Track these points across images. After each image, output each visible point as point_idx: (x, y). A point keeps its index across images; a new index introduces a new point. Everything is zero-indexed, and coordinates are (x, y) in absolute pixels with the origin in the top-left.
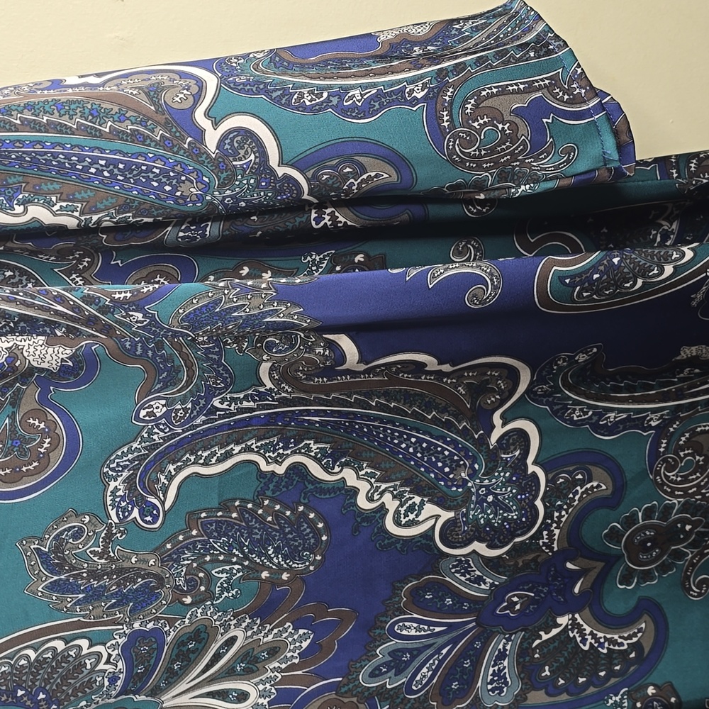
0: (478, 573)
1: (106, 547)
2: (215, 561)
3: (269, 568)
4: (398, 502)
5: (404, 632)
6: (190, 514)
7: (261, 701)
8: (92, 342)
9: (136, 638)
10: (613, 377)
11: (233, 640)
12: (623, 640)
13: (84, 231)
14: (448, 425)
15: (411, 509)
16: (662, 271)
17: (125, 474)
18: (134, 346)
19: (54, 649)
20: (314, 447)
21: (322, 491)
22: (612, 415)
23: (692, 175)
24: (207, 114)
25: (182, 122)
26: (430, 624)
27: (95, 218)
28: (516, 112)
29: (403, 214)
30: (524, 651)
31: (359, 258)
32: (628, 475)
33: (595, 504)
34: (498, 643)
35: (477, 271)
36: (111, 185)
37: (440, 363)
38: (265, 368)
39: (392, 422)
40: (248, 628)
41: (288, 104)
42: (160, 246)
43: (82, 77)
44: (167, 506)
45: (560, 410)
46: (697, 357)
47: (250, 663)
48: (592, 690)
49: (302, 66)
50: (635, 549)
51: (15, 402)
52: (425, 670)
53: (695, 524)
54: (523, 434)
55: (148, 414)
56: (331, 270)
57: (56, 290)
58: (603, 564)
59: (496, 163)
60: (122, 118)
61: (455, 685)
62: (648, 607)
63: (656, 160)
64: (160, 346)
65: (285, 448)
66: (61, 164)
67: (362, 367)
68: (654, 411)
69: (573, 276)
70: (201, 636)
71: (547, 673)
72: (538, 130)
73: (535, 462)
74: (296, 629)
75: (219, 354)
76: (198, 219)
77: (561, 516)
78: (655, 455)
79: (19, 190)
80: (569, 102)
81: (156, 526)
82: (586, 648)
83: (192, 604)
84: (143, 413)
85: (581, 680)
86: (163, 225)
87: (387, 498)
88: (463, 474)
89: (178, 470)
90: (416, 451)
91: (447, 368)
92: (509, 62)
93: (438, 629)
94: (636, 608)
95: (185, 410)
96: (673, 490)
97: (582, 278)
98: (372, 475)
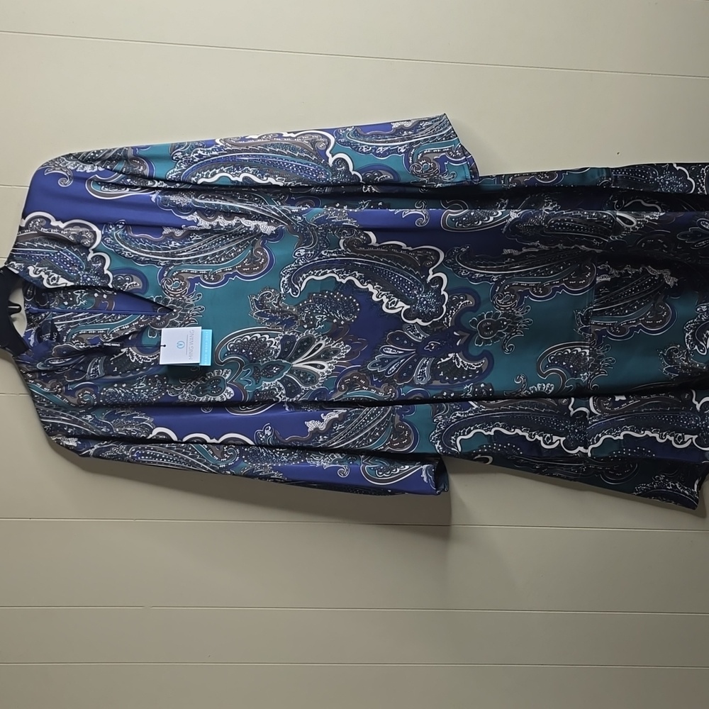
0: (418, 332)
1: (278, 302)
2: (317, 313)
3: (337, 319)
4: (388, 300)
5: (387, 352)
6: (309, 294)
7: (329, 370)
8: (283, 226)
9: (286, 337)
10: (478, 259)
11: (321, 345)
12: (475, 366)
13: (285, 187)
14: (411, 272)
15: (393, 303)
16: (489, 219)
17: (288, 275)
18: (297, 228)
19: (257, 337)
20: (358, 274)
21: (360, 292)
22: (478, 275)
23: (509, 183)
24: (330, 152)
25: (322, 154)
26: (397, 350)
27: (289, 183)
28: (436, 160)
29: (396, 190)
30: (434, 365)
31: (380, 204)
32: (482, 299)
33: (467, 309)
34: (424, 361)
35: (421, 213)
36: (296, 173)
37: (407, 246)
38: (342, 241)
39: (389, 268)
40: (326, 341)
41: (358, 151)
42: (309, 194)
43: (289, 133)
44: (302, 289)
45: (457, 270)
46: (511, 254)
47: (326, 355)
48: (459, 382)
49: (364, 136)
50: (483, 330)
51: (253, 245)
52: (393, 367)
53: (508, 322)
54: (441, 279)
55: (299, 254)
56: (369, 207)
57: (273, 206)
58: (469, 335)
59: (429, 176)
60: (302, 151)
61: (404, 374)
62: (486, 354)
63: (497, 176)
64: (305, 229)
65: (347, 273)
66: (281, 165)
67: (378, 245)
68: (495, 275)
69: (455, 218)
70: (309, 341)
71: (442, 374)
72: (443, 166)
73: (444, 290)
74: (345, 345)
75: (326, 234)
76: (323, 186)
77: (452, 312)
78: (494, 292)
79: (266, 172)
80: (454, 158)
81: (297, 296)
82: (459, 367)
83: (307, 329)
84: (296, 254)
85: (455, 379)
86: (310, 187)
87: (384, 298)
88: (415, 292)
89: (307, 276)
90: (397, 281)
91: (410, 248)
92: (435, 141)
93: (400, 352)
94: (482, 353)
95: (312, 254)
96: (500, 307)
97: (459, 219)
98: (379, 288)
